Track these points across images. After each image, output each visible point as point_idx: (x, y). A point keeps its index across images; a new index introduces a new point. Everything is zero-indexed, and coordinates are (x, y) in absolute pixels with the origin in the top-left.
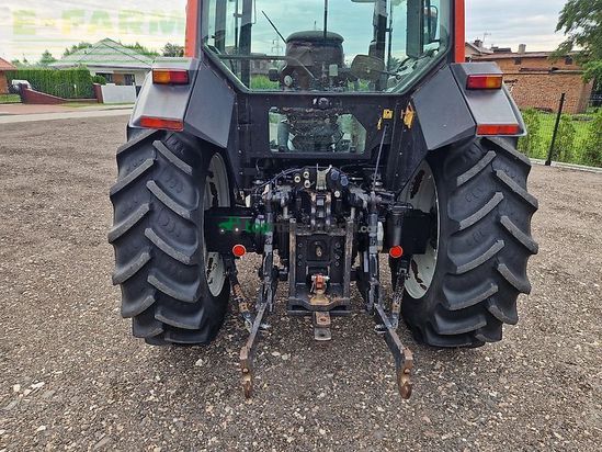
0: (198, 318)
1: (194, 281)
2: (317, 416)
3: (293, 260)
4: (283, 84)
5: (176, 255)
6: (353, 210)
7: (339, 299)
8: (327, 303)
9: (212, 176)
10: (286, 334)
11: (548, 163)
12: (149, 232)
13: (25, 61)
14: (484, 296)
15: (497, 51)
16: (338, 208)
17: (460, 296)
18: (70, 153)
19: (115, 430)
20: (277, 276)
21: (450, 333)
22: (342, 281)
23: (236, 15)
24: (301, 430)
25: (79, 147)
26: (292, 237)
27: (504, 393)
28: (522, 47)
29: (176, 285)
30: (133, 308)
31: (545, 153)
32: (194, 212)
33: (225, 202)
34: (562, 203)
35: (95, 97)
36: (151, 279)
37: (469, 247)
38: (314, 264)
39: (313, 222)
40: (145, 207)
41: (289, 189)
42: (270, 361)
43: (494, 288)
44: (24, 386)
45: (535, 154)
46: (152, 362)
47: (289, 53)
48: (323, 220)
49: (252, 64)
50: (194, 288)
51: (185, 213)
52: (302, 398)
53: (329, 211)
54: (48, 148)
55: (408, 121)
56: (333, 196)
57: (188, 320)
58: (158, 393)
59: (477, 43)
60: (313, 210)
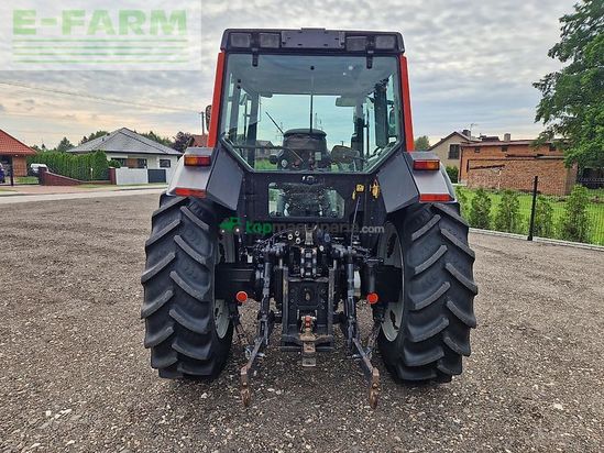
0: (207, 349)
1: (205, 316)
2: (305, 435)
3: (285, 301)
4: (280, 166)
5: (193, 293)
6: (335, 262)
7: (324, 336)
8: (314, 339)
9: (221, 239)
10: (280, 375)
11: (530, 239)
12: (173, 274)
13: (43, 146)
14: (439, 328)
15: (485, 139)
16: (324, 261)
17: (420, 330)
18: (87, 228)
19: (133, 444)
20: (273, 319)
21: (415, 364)
22: (326, 322)
23: (246, 115)
24: (290, 445)
25: (95, 223)
26: (285, 282)
27: (467, 421)
28: (508, 136)
29: (191, 318)
30: (154, 338)
31: (527, 229)
32: (208, 260)
33: (231, 259)
34: (538, 272)
35: (108, 178)
36: (172, 312)
37: (425, 288)
38: (304, 307)
39: (302, 271)
40: (172, 255)
41: (284, 244)
42: (265, 395)
43: (446, 322)
44: (54, 412)
45: (517, 231)
46: (164, 394)
47: (286, 143)
48: (311, 270)
49: (258, 152)
50: (205, 322)
51: (201, 260)
52: (292, 423)
53: (315, 261)
54: (66, 224)
55: (375, 193)
56: (318, 250)
57: (199, 350)
58: (168, 418)
59: (465, 132)
60: (303, 261)
